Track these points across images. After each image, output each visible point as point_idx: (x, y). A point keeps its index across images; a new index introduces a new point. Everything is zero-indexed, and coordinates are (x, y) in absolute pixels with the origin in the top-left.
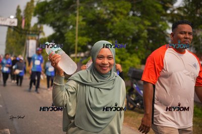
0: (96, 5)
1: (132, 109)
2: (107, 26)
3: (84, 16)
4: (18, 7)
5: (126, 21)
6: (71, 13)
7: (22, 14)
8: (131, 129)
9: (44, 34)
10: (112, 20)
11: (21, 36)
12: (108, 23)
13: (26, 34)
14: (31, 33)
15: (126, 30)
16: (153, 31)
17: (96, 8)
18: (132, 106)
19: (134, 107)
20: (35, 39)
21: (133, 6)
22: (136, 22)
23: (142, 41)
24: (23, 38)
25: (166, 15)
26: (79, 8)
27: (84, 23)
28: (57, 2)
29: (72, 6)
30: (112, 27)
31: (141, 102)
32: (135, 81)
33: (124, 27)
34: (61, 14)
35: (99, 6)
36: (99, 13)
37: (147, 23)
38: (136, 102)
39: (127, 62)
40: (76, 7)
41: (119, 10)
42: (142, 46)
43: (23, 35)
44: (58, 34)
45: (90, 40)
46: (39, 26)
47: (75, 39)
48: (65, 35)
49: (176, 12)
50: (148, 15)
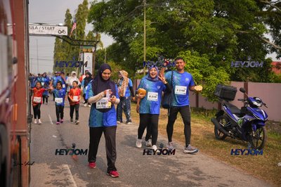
0: (167, 5)
1: (223, 139)
2: (184, 31)
3: (152, 20)
4: (68, 11)
5: (209, 24)
6: (136, 17)
7: (72, 20)
8: (222, 163)
9: (102, 45)
10: (191, 23)
11: (73, 49)
12: (184, 27)
13: (79, 45)
14: (85, 44)
15: (209, 35)
16: (244, 36)
17: (168, 8)
18: (222, 135)
19: (225, 136)
20: (92, 52)
21: (216, 5)
22: (222, 25)
23: (230, 50)
24: (75, 50)
25: (262, 14)
26: (147, 9)
27: (154, 29)
28: (117, 3)
29: (136, 7)
30: (190, 33)
31: (234, 128)
32: (224, 101)
33: (207, 31)
34: (122, 18)
35: (172, 6)
36: (172, 15)
37: (236, 26)
38: (226, 129)
39: (212, 77)
40: (143, 8)
41: (198, 9)
42: (231, 56)
43: (76, 47)
44: (120, 44)
45: (162, 50)
46: (95, 35)
47: (143, 49)
48: (130, 45)
49: (275, 9)
50: (237, 14)
